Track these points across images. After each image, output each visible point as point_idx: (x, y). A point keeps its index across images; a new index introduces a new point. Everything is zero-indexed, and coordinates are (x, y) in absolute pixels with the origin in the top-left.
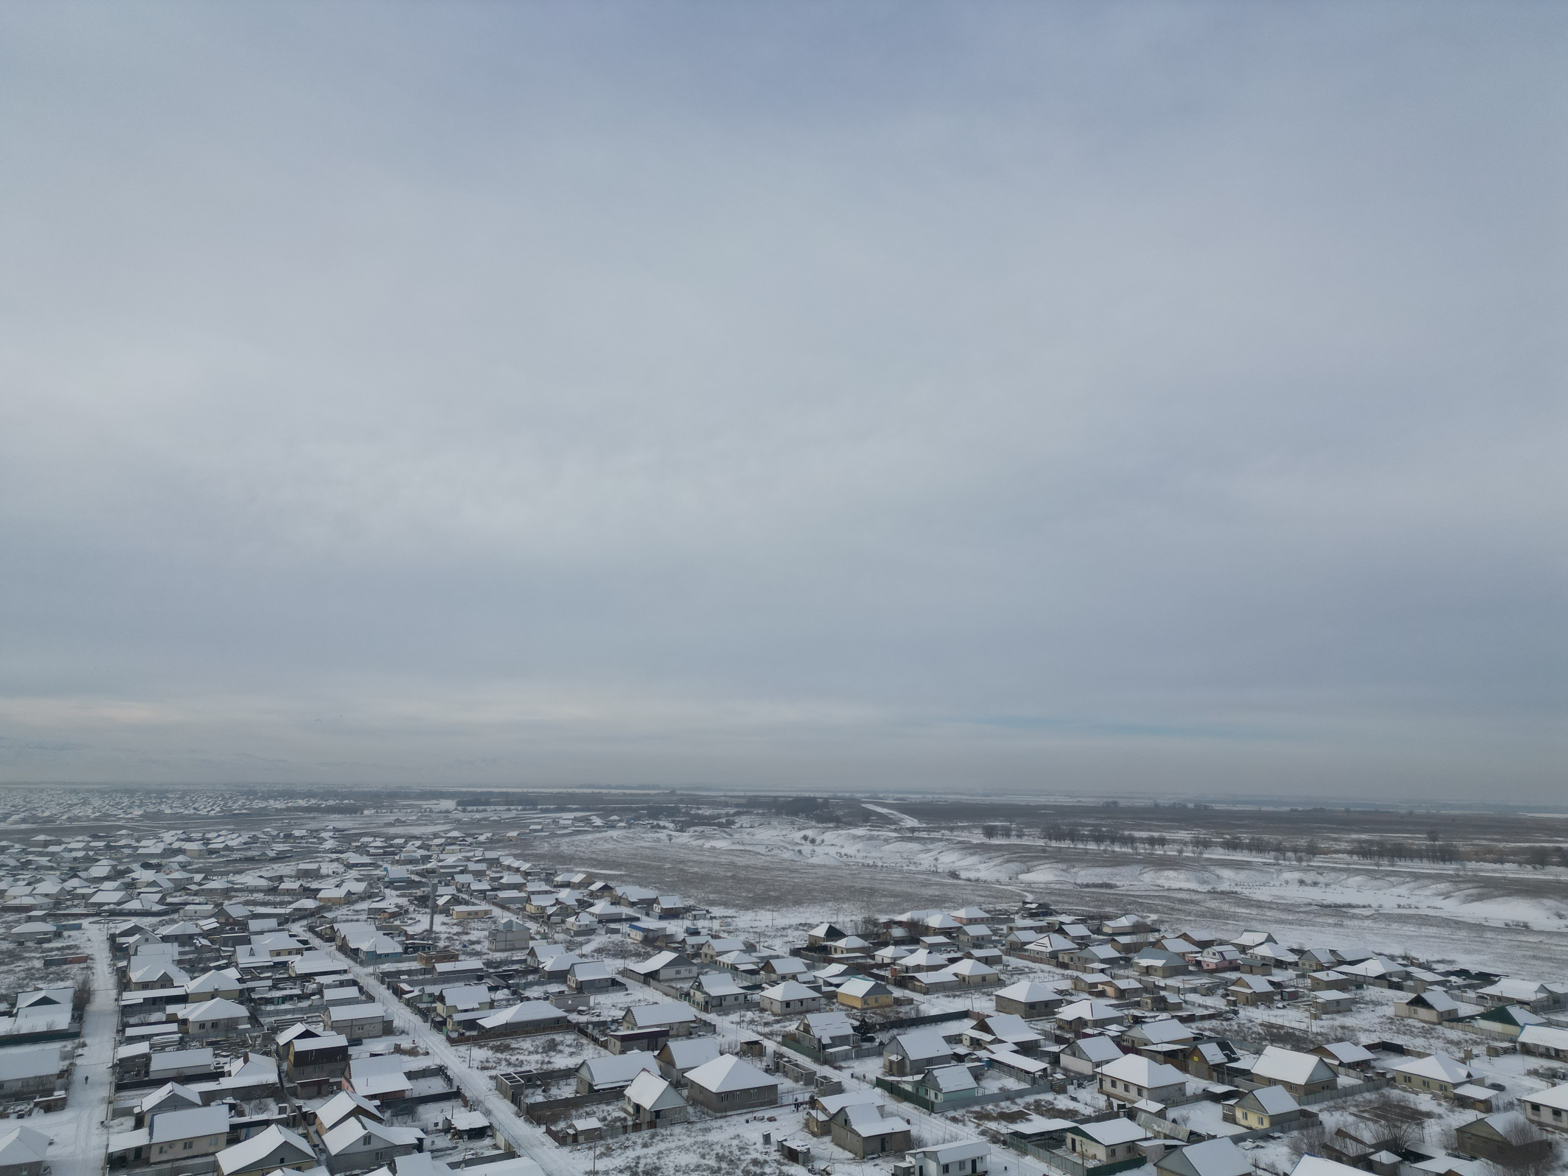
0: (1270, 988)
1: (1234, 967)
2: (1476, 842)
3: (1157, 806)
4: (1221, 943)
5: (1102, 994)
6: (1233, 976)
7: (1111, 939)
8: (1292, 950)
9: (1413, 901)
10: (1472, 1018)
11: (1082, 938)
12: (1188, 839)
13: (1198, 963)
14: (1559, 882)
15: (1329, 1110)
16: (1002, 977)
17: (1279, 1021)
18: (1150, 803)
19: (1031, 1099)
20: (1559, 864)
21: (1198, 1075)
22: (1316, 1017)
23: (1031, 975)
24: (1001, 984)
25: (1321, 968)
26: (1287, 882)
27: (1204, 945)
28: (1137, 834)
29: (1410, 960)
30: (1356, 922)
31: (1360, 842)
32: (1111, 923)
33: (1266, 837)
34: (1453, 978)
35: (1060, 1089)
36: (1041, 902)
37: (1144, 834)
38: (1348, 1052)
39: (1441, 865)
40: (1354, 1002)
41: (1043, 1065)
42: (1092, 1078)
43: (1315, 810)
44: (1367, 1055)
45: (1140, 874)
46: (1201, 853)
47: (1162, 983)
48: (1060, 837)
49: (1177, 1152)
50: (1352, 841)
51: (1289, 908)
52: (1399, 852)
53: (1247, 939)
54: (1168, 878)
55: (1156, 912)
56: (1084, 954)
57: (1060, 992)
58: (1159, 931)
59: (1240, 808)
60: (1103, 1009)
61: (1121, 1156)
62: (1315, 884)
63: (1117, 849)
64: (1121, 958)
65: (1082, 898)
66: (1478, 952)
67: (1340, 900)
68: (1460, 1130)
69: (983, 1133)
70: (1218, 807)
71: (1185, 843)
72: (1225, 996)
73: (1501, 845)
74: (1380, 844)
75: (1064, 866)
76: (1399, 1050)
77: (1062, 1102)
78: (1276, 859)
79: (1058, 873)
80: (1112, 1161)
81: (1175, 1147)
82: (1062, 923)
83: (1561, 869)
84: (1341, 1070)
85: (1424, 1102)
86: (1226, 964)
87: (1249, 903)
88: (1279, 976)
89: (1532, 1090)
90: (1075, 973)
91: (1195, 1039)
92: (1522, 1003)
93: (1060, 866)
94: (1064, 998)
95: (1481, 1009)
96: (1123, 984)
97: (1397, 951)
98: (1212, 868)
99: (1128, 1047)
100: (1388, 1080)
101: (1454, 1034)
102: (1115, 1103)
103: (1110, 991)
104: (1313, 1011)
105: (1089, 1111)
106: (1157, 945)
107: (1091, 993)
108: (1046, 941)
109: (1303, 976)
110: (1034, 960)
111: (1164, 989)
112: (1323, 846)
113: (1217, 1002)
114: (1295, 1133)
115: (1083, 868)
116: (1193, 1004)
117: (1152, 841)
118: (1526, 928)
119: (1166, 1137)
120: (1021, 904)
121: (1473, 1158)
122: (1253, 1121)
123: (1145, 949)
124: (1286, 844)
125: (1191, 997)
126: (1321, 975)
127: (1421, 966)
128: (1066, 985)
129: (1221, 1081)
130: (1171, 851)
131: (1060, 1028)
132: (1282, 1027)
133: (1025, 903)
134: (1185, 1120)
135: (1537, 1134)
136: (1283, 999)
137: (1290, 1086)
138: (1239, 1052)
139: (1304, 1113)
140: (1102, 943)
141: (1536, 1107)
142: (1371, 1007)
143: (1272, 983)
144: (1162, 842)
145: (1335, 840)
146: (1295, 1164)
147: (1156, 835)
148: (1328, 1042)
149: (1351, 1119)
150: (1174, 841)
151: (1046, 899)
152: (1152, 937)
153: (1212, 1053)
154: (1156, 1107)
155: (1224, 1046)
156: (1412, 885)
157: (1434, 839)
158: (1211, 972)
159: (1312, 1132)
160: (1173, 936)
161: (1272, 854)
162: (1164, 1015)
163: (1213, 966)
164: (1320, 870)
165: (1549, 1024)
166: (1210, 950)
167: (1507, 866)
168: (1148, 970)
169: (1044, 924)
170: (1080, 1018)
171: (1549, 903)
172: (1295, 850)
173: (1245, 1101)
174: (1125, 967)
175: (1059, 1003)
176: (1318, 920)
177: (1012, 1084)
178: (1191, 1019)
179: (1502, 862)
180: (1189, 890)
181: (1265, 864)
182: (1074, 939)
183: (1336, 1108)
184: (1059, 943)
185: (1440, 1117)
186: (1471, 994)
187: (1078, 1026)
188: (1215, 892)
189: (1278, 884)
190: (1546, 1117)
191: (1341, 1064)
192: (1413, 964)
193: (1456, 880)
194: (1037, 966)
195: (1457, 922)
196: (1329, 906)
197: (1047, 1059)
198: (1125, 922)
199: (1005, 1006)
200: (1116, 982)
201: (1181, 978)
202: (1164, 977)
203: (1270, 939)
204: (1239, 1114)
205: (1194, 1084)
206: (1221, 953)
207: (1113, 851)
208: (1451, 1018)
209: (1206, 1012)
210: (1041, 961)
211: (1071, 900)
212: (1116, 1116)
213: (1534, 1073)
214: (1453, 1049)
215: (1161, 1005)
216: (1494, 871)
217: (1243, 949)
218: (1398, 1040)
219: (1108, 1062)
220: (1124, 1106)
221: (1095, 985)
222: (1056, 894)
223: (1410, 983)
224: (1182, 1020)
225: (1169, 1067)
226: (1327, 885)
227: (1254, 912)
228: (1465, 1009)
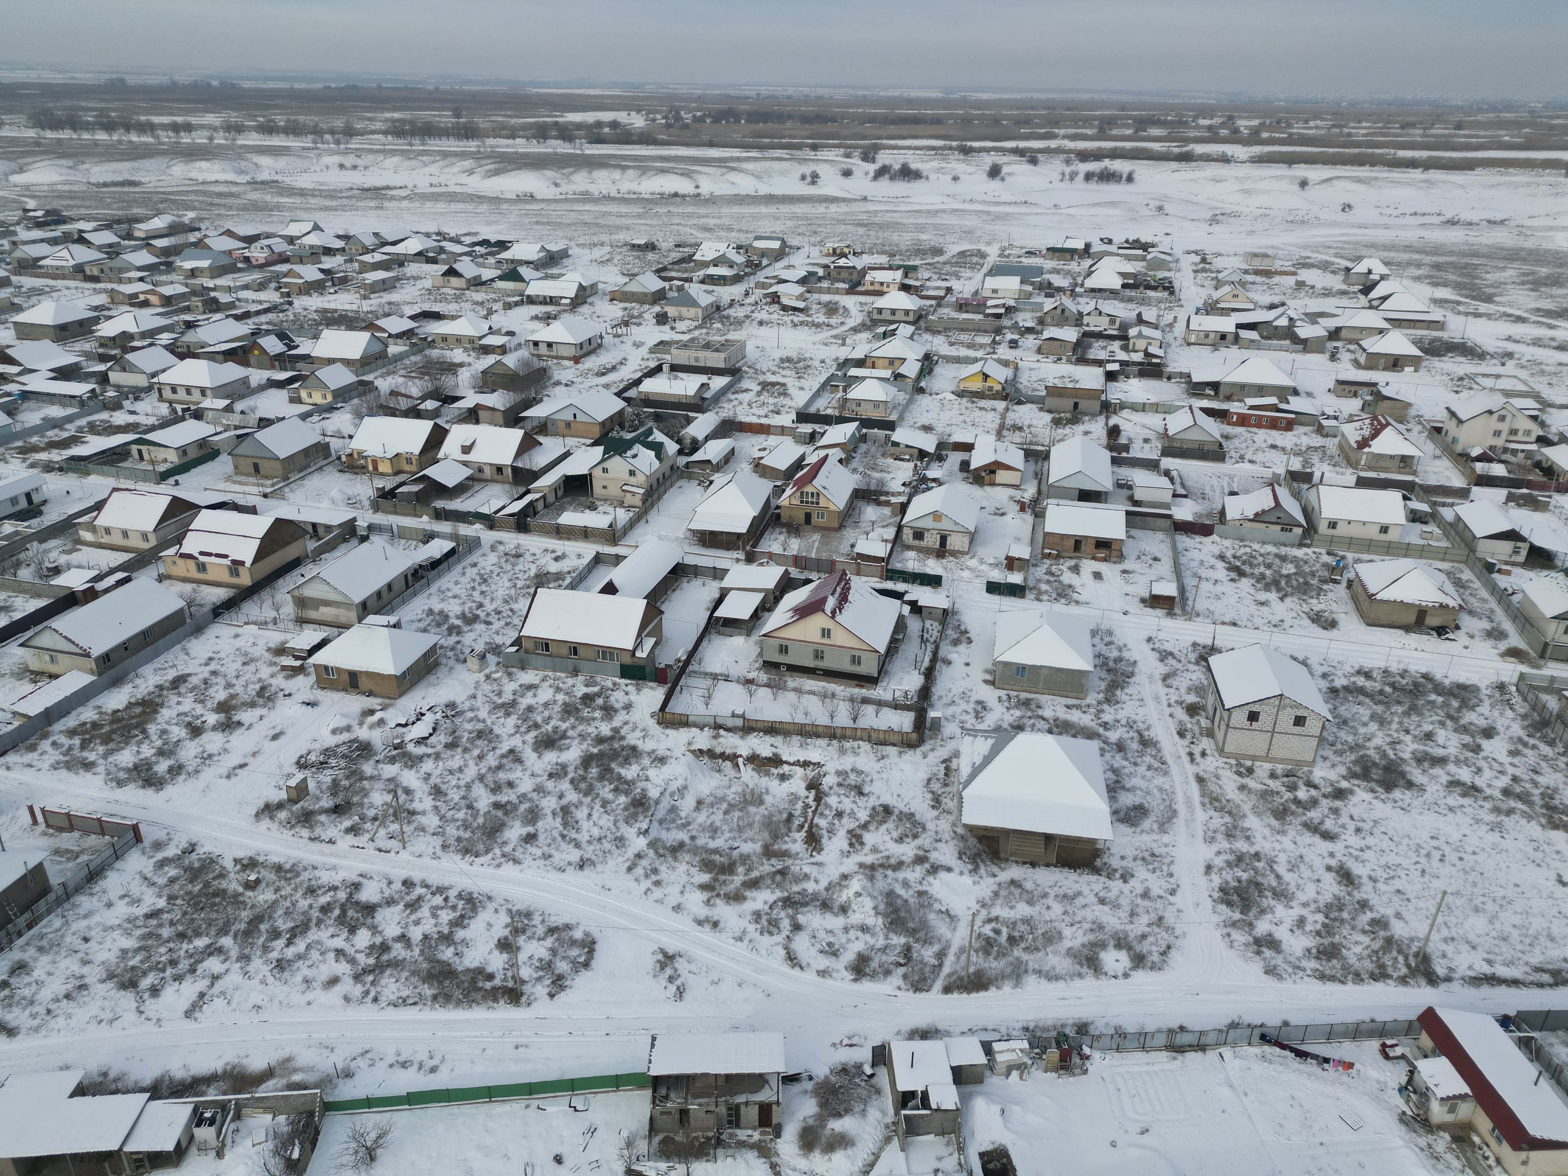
0: (321, 276)
1: (284, 259)
2: (493, 118)
3: (174, 84)
4: (268, 236)
5: (145, 304)
6: (284, 268)
7: (146, 243)
8: (339, 237)
9: (442, 179)
10: (492, 280)
11: (110, 246)
12: (218, 124)
13: (247, 260)
14: (556, 154)
15: (382, 376)
16: (16, 300)
17: (332, 306)
18: (165, 80)
19: (83, 422)
20: (556, 138)
21: (260, 367)
22: (365, 297)
23: (55, 294)
24: (17, 308)
25: (367, 251)
26: (327, 167)
27: (250, 240)
28: (156, 119)
29: (442, 236)
30: (394, 204)
31: (393, 121)
32: (143, 226)
33: (301, 118)
34: (477, 248)
35: (116, 406)
36: (48, 207)
37: (166, 120)
38: (395, 325)
39: (465, 143)
40: (397, 279)
41: (90, 386)
42: (150, 388)
43: (348, 87)
44: (411, 324)
45: (168, 167)
46: (234, 139)
47: (210, 284)
48: (56, 125)
49: (249, 439)
50: (386, 120)
51: (332, 194)
52: (428, 131)
53: (294, 230)
54: (200, 170)
55: (193, 209)
56: (116, 263)
57: (96, 308)
58: (199, 229)
59: (270, 85)
60: (149, 319)
61: (193, 454)
62: (355, 167)
63: (134, 138)
64: (161, 264)
65: (101, 200)
66: (496, 222)
67: (379, 183)
68: (483, 372)
69: (32, 466)
70: (247, 85)
71: (215, 129)
72: (278, 289)
73: (513, 121)
74: (412, 122)
75: (70, 163)
76: (437, 316)
77: (120, 418)
78: (315, 142)
79: (63, 171)
80: (185, 460)
81: (247, 434)
82: (81, 231)
83: (558, 142)
84: (391, 340)
85: (457, 355)
86: (276, 257)
87: (292, 191)
88: (328, 263)
89: (534, 331)
90: (109, 286)
91: (253, 334)
92: (528, 263)
93: (64, 162)
94: (100, 313)
95: (499, 272)
96: (168, 291)
97: (432, 228)
98: (249, 156)
99: (182, 352)
100: (429, 343)
101: (479, 296)
102: (179, 408)
103: (153, 299)
104: (362, 292)
105: (152, 421)
106: (199, 244)
107: (132, 305)
108: (65, 253)
109: (351, 261)
110: (55, 277)
111: (214, 289)
112: (359, 126)
113: (271, 296)
114: (356, 401)
115: (96, 164)
116: (247, 301)
117: (176, 128)
118: (531, 198)
119: (236, 428)
120: (20, 213)
121: (493, 391)
122: (317, 398)
123: (187, 251)
124: (323, 126)
125: (243, 294)
126: (367, 258)
127: (451, 240)
128: (101, 299)
129: (284, 369)
130: (200, 138)
131: (102, 345)
132: (336, 311)
133: (26, 211)
134: (253, 410)
135: (537, 364)
136: (334, 285)
137: (347, 362)
138: (297, 340)
139: (361, 383)
140: (135, 249)
141: (536, 344)
142: (412, 282)
143: (322, 271)
144: (188, 128)
145: (370, 119)
146: (357, 426)
147: (179, 119)
148: (378, 318)
149: (401, 380)
150: (202, 127)
151: (55, 204)
152: (193, 237)
153: (272, 345)
154: (222, 403)
155: (282, 336)
156: (441, 163)
157: (458, 116)
158: (261, 267)
159: (370, 397)
160: (215, 233)
161: (310, 137)
162: (218, 316)
163: (262, 261)
164: (358, 153)
165: (546, 277)
166: (258, 244)
167: (519, 141)
168: (193, 273)
169: (58, 234)
170: (124, 333)
171: (549, 173)
172: (332, 132)
173: (308, 383)
174: (167, 272)
175: (96, 320)
176: (360, 204)
177: (56, 411)
178: (246, 315)
179: (513, 137)
180: (227, 182)
181: (304, 148)
182: (100, 248)
183: (389, 374)
184: (82, 254)
185: (469, 364)
186: (491, 260)
187: (124, 341)
188: (255, 183)
189: (318, 169)
190: (543, 350)
191: (390, 336)
192: (445, 239)
193: (477, 156)
194: (59, 283)
195: (479, 197)
196: (369, 189)
197: (94, 380)
198: (159, 223)
199: (27, 332)
200: (158, 289)
201: (230, 276)
202: (212, 278)
203: (316, 227)
204: (304, 394)
205: (257, 376)
206: (269, 246)
207: (130, 142)
208: (477, 283)
209: (260, 307)
210: (64, 277)
211: (88, 203)
212: (183, 419)
213: (536, 318)
214: (479, 308)
215: (213, 306)
216: (508, 146)
217: (291, 240)
218: (436, 308)
219: (164, 371)
220: (189, 409)
221: (135, 296)
222: (66, 198)
223: (443, 256)
224: (237, 318)
225: (231, 365)
226: (366, 168)
227: (298, 200)
228: (487, 274)
